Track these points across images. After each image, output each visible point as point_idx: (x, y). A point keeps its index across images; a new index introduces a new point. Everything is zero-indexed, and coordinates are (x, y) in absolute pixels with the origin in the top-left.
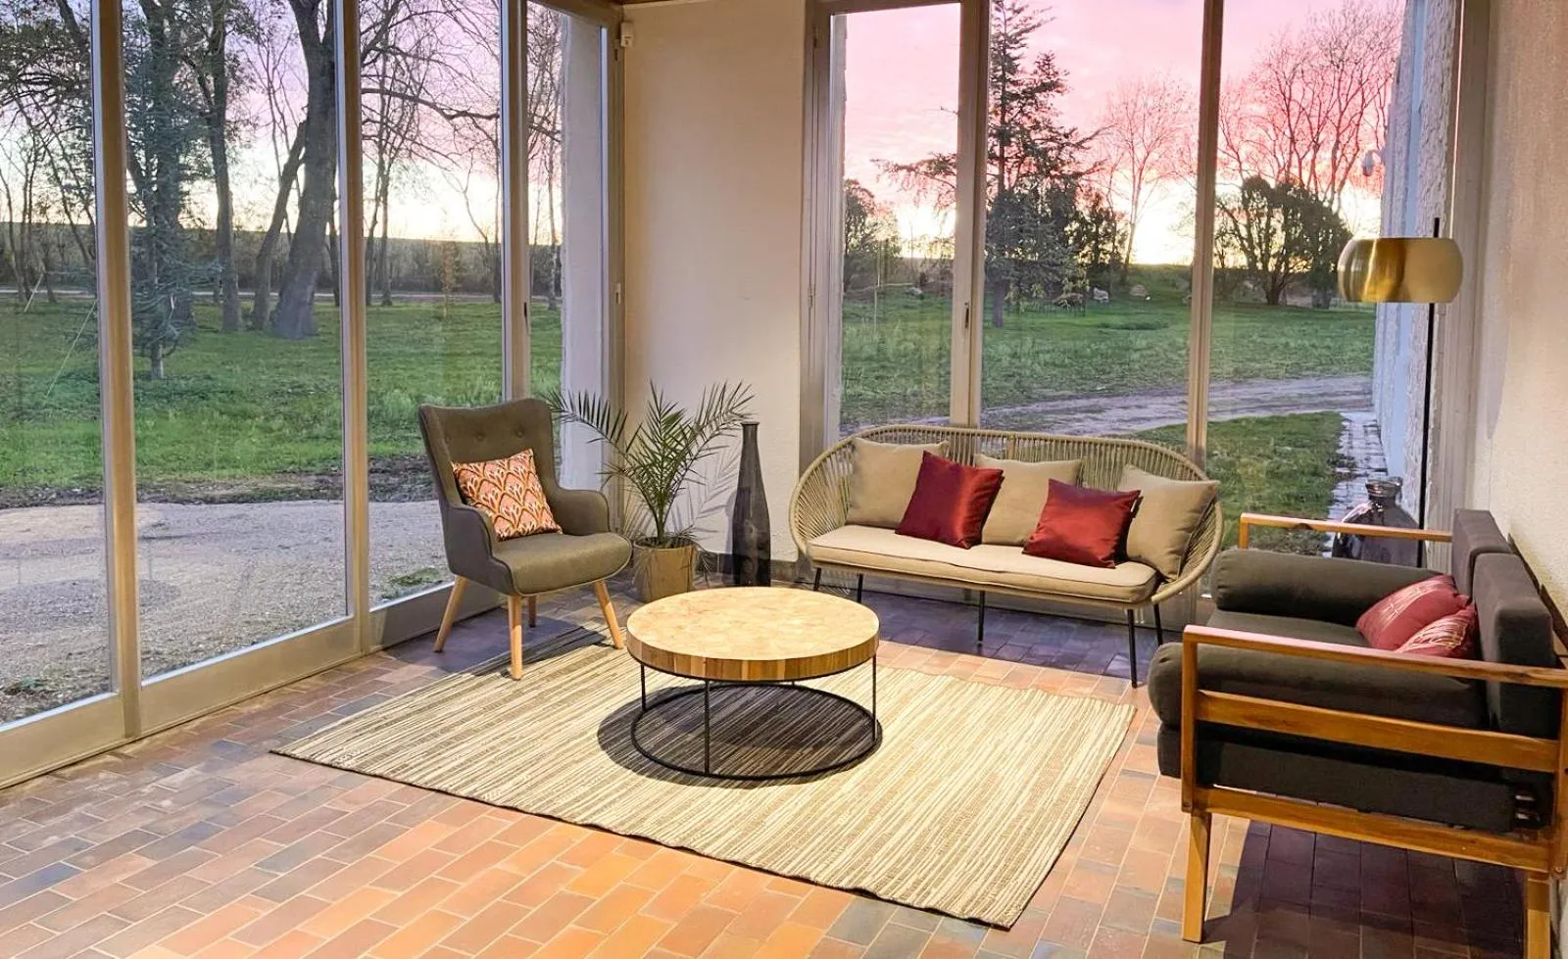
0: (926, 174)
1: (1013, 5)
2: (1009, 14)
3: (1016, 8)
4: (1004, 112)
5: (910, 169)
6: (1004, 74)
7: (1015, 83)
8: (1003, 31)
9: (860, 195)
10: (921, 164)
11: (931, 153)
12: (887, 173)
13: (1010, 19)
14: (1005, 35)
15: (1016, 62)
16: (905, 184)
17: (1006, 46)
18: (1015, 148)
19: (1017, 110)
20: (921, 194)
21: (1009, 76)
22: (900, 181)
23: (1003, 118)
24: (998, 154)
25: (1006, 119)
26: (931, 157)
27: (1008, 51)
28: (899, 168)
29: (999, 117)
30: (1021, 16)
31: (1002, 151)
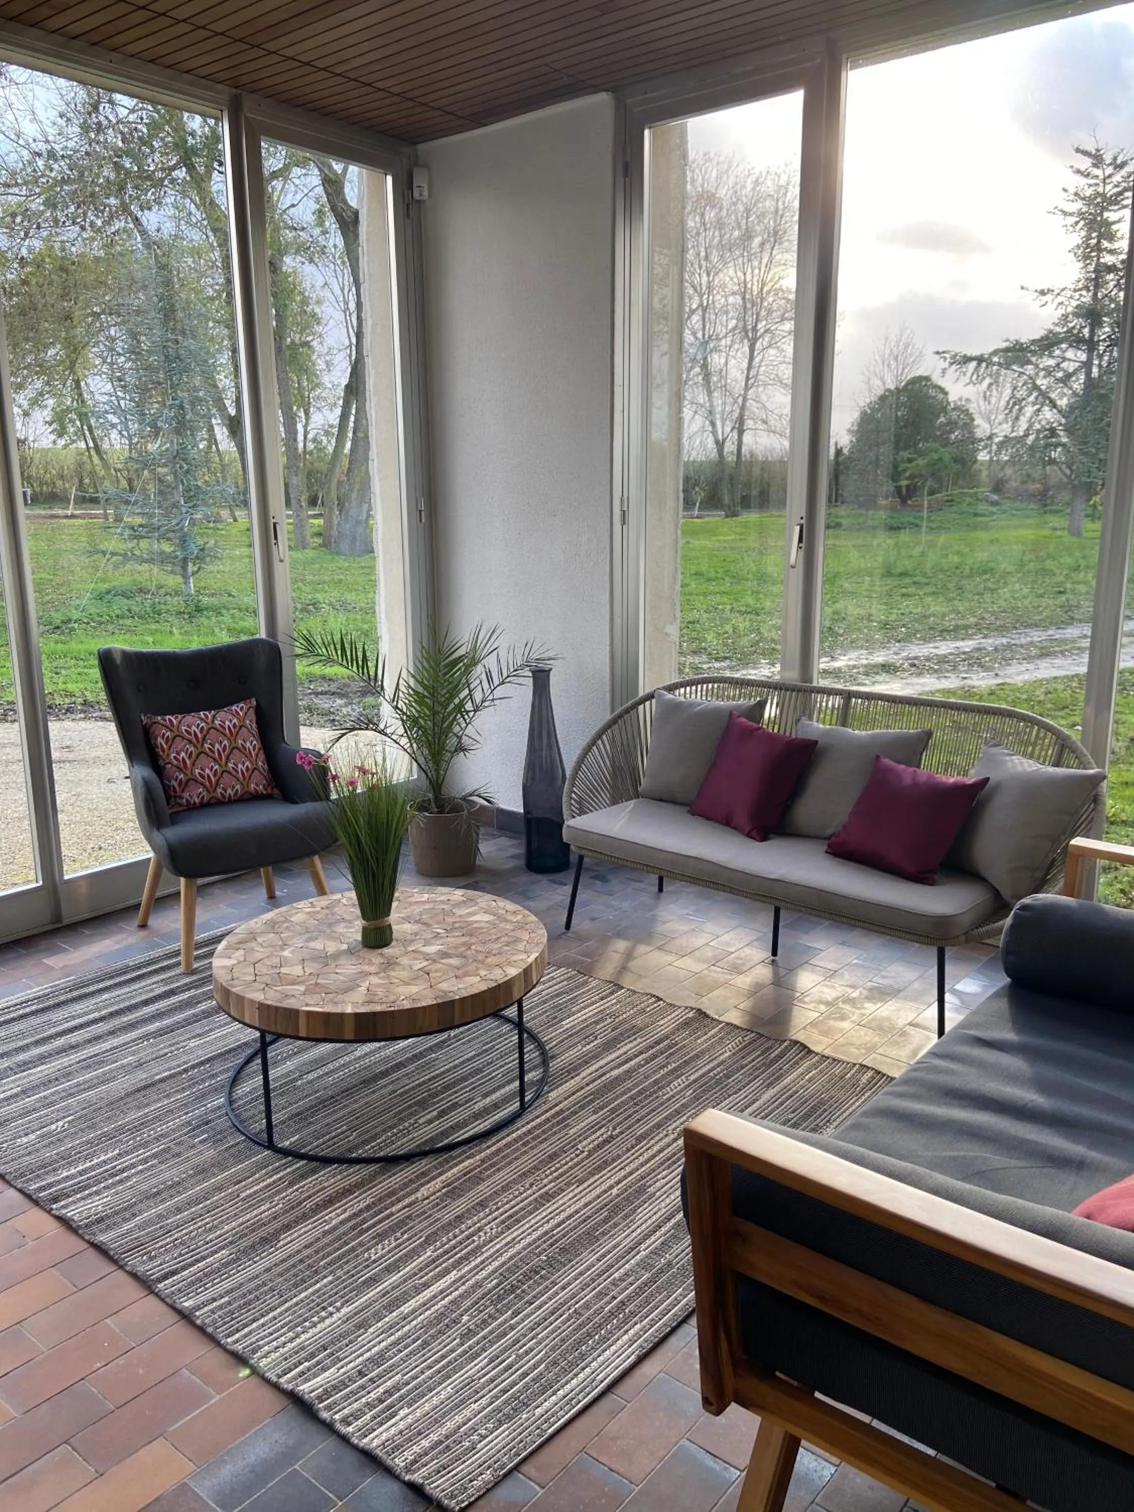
0: (1000, 364)
1: (1115, 158)
2: (1110, 170)
3: (1119, 162)
4: (1097, 286)
5: (980, 360)
6: (1099, 242)
7: (1112, 252)
8: (1101, 189)
9: (932, 392)
10: (995, 353)
11: (1007, 340)
12: (954, 367)
13: (1110, 176)
14: (1103, 195)
15: (1114, 227)
16: (975, 377)
17: (1104, 209)
18: (1107, 329)
19: (1112, 284)
20: (994, 387)
21: (1105, 244)
22: (969, 374)
23: (1095, 294)
24: (1087, 335)
25: (1100, 295)
26: (1005, 345)
27: (1106, 214)
28: (967, 359)
29: (1091, 294)
30: (1123, 172)
31: (1092, 332)
